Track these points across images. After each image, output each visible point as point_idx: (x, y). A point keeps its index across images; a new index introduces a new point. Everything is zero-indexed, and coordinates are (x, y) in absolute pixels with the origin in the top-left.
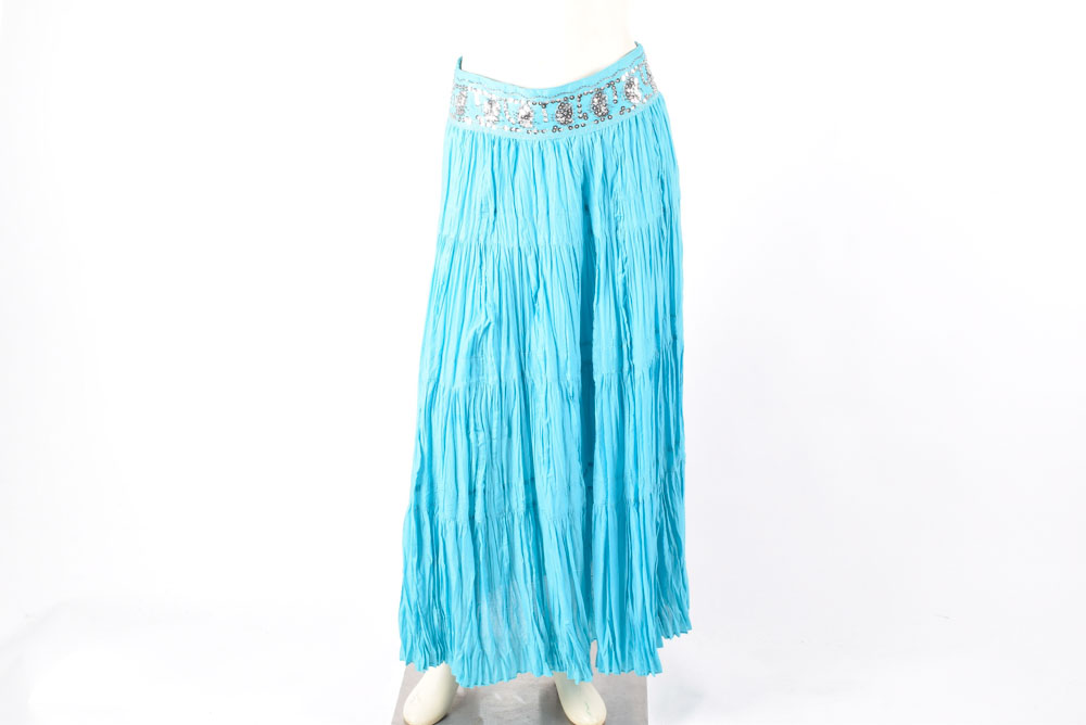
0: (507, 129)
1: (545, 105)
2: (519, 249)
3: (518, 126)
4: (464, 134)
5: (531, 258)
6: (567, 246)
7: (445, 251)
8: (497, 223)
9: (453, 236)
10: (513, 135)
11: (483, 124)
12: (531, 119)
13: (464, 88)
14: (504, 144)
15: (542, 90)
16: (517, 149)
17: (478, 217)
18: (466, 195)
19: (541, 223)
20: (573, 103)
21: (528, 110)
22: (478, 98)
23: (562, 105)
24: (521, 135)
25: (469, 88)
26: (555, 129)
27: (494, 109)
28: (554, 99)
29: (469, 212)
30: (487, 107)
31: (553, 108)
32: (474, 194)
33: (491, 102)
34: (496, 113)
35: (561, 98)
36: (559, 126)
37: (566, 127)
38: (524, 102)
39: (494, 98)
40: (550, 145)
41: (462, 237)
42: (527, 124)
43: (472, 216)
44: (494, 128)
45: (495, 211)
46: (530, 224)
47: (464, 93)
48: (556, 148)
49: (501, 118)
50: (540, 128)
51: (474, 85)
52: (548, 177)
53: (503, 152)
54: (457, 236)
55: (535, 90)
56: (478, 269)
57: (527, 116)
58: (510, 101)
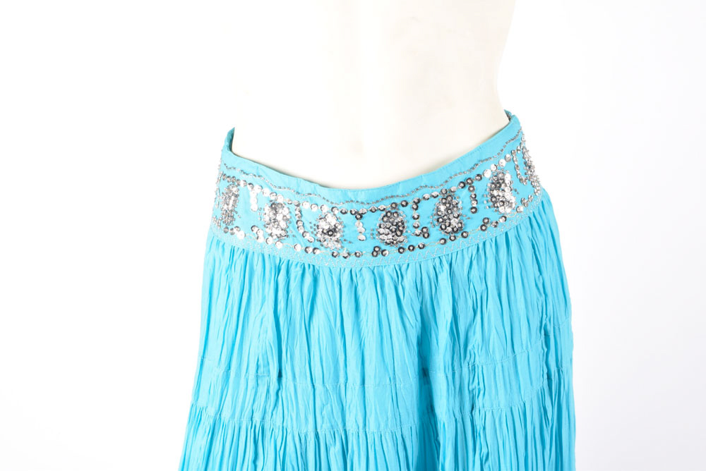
0: (299, 248)
1: (360, 216)
2: (317, 435)
3: (317, 244)
4: (233, 252)
5: (335, 450)
6: (393, 435)
7: (201, 430)
8: (283, 394)
9: (212, 411)
10: (309, 259)
11: (261, 240)
12: (338, 235)
13: (234, 181)
14: (295, 272)
15: (356, 191)
16: (315, 280)
17: (252, 383)
18: (235, 346)
19: (353, 398)
20: (406, 213)
21: (332, 221)
22: (254, 200)
23: (388, 215)
24: (321, 259)
25: (242, 183)
26: (377, 251)
27: (279, 217)
28: (376, 206)
29: (238, 375)
30: (269, 213)
31: (373, 220)
32: (246, 348)
33: (274, 206)
34: (283, 224)
35: (386, 205)
36: (383, 247)
37: (394, 249)
38: (326, 209)
39: (280, 200)
40: (367, 276)
41: (226, 414)
42: (331, 243)
43: (243, 381)
44: (279, 245)
45: (280, 375)
46: (334, 398)
47: (234, 189)
48: (378, 281)
49: (292, 231)
50: (353, 249)
51: (250, 179)
52: (363, 324)
53: (294, 285)
54: (219, 411)
55: (344, 191)
56: (251, 465)
57: (332, 231)
58: (306, 207)
